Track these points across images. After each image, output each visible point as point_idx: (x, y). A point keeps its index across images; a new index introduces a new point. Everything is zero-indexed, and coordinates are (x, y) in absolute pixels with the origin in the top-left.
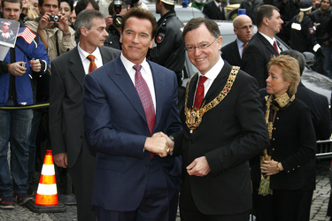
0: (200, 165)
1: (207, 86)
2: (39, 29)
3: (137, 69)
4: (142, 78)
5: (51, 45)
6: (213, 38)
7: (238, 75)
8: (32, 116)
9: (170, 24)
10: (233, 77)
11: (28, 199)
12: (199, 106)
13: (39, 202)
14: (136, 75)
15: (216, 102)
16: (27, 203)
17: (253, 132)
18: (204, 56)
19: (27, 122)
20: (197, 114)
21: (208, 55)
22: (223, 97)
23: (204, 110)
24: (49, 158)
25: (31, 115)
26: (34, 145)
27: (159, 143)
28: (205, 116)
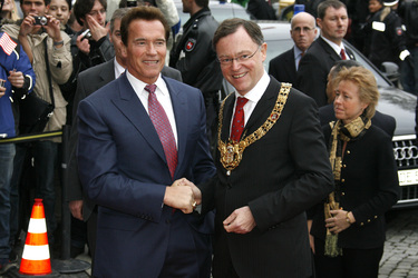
0: (241, 218)
1: (248, 110)
2: (21, 35)
3: (150, 90)
4: (158, 103)
5: (37, 56)
6: (255, 46)
7: (290, 95)
8: (13, 153)
9: (204, 26)
10: (283, 99)
11: (9, 266)
12: (238, 138)
13: (25, 270)
14: (150, 99)
15: (261, 132)
16: (9, 271)
17: (312, 172)
18: (244, 70)
19: (7, 160)
20: (236, 149)
21: (249, 69)
22: (271, 125)
23: (245, 143)
24: (38, 209)
25: (12, 151)
26: (16, 193)
27: (182, 194)
28: (246, 152)
